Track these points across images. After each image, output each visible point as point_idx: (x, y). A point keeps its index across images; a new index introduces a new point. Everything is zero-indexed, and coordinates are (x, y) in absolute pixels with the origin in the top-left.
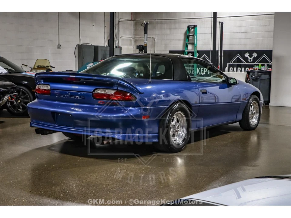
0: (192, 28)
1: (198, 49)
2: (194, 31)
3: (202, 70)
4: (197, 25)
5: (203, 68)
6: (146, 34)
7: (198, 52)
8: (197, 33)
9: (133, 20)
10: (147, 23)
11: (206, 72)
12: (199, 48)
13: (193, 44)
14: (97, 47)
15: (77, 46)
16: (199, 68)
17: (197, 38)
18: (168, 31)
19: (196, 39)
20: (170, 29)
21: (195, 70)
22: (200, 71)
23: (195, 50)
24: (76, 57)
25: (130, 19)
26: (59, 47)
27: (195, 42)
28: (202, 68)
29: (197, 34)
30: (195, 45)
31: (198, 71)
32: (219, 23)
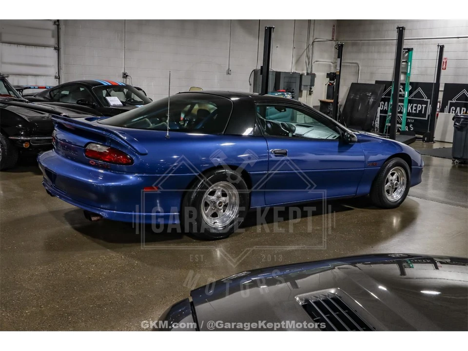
0: (406, 52)
1: (411, 80)
2: (408, 55)
3: (415, 107)
4: (412, 48)
5: (416, 105)
6: (340, 59)
7: (411, 84)
8: (413, 58)
9: (335, 40)
10: (342, 45)
11: (419, 110)
12: (413, 79)
13: (405, 73)
14: (280, 73)
15: (253, 72)
16: (412, 105)
17: (411, 65)
18: (376, 56)
19: (409, 67)
20: (379, 52)
21: (404, 106)
22: (412, 108)
23: (407, 81)
24: (250, 85)
25: (331, 39)
26: (229, 72)
27: (407, 70)
28: (414, 105)
29: (411, 59)
30: (408, 75)
31: (409, 108)
32: (438, 46)
